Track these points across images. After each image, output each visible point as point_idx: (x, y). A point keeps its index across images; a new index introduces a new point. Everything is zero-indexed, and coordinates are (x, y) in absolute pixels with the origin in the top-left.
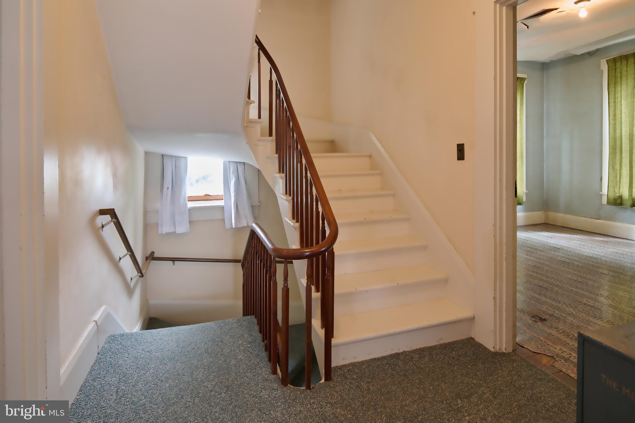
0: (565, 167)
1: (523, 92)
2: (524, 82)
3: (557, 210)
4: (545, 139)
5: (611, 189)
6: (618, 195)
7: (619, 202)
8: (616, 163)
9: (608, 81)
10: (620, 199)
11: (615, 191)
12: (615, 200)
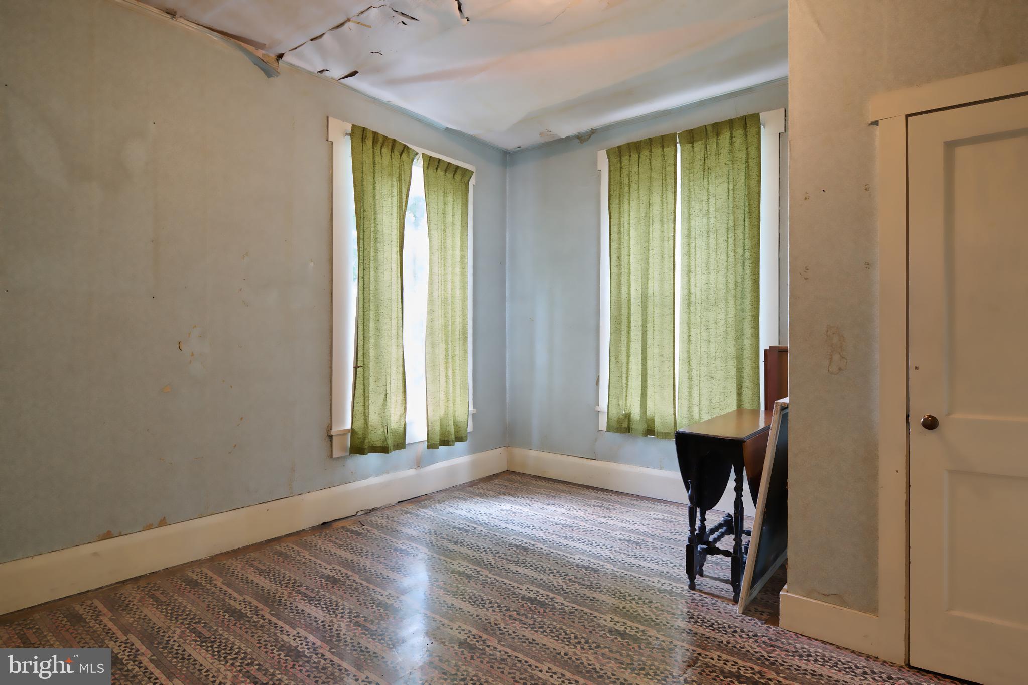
0: (541, 358)
1: (467, 201)
2: (469, 180)
3: (528, 445)
4: (507, 304)
5: (614, 401)
6: (624, 412)
7: (625, 425)
8: (621, 350)
9: (610, 191)
10: (627, 420)
11: (619, 405)
12: (619, 421)
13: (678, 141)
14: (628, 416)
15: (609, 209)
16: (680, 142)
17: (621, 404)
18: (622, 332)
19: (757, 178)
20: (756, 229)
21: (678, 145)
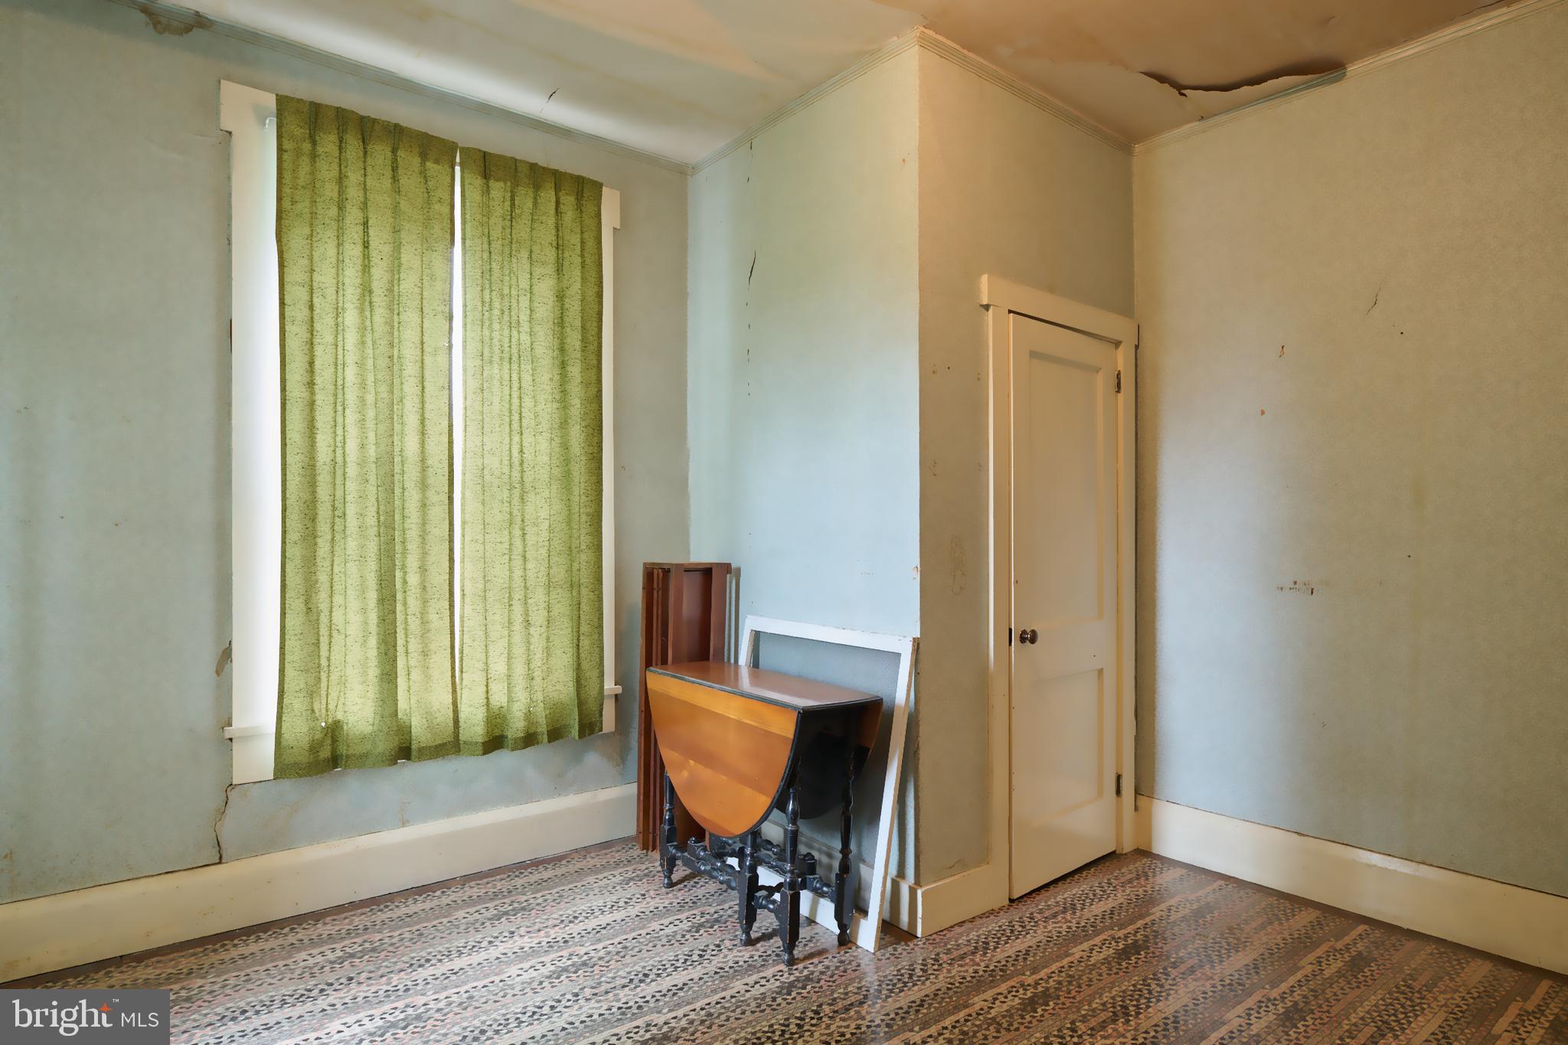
5: (296, 703)
6: (323, 724)
7: (325, 753)
8: (317, 581)
9: (279, 199)
10: (329, 741)
11: (313, 711)
12: (314, 748)
13: (458, 160)
14: (334, 730)
15: (279, 240)
16: (461, 165)
17: (316, 707)
18: (319, 540)
19: (596, 289)
20: (594, 371)
21: (458, 169)
